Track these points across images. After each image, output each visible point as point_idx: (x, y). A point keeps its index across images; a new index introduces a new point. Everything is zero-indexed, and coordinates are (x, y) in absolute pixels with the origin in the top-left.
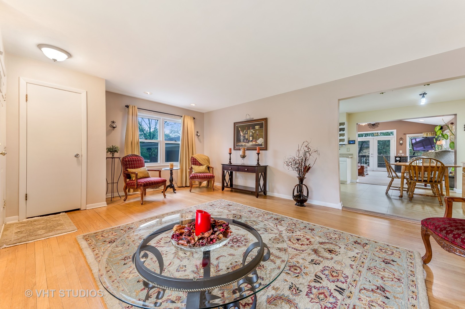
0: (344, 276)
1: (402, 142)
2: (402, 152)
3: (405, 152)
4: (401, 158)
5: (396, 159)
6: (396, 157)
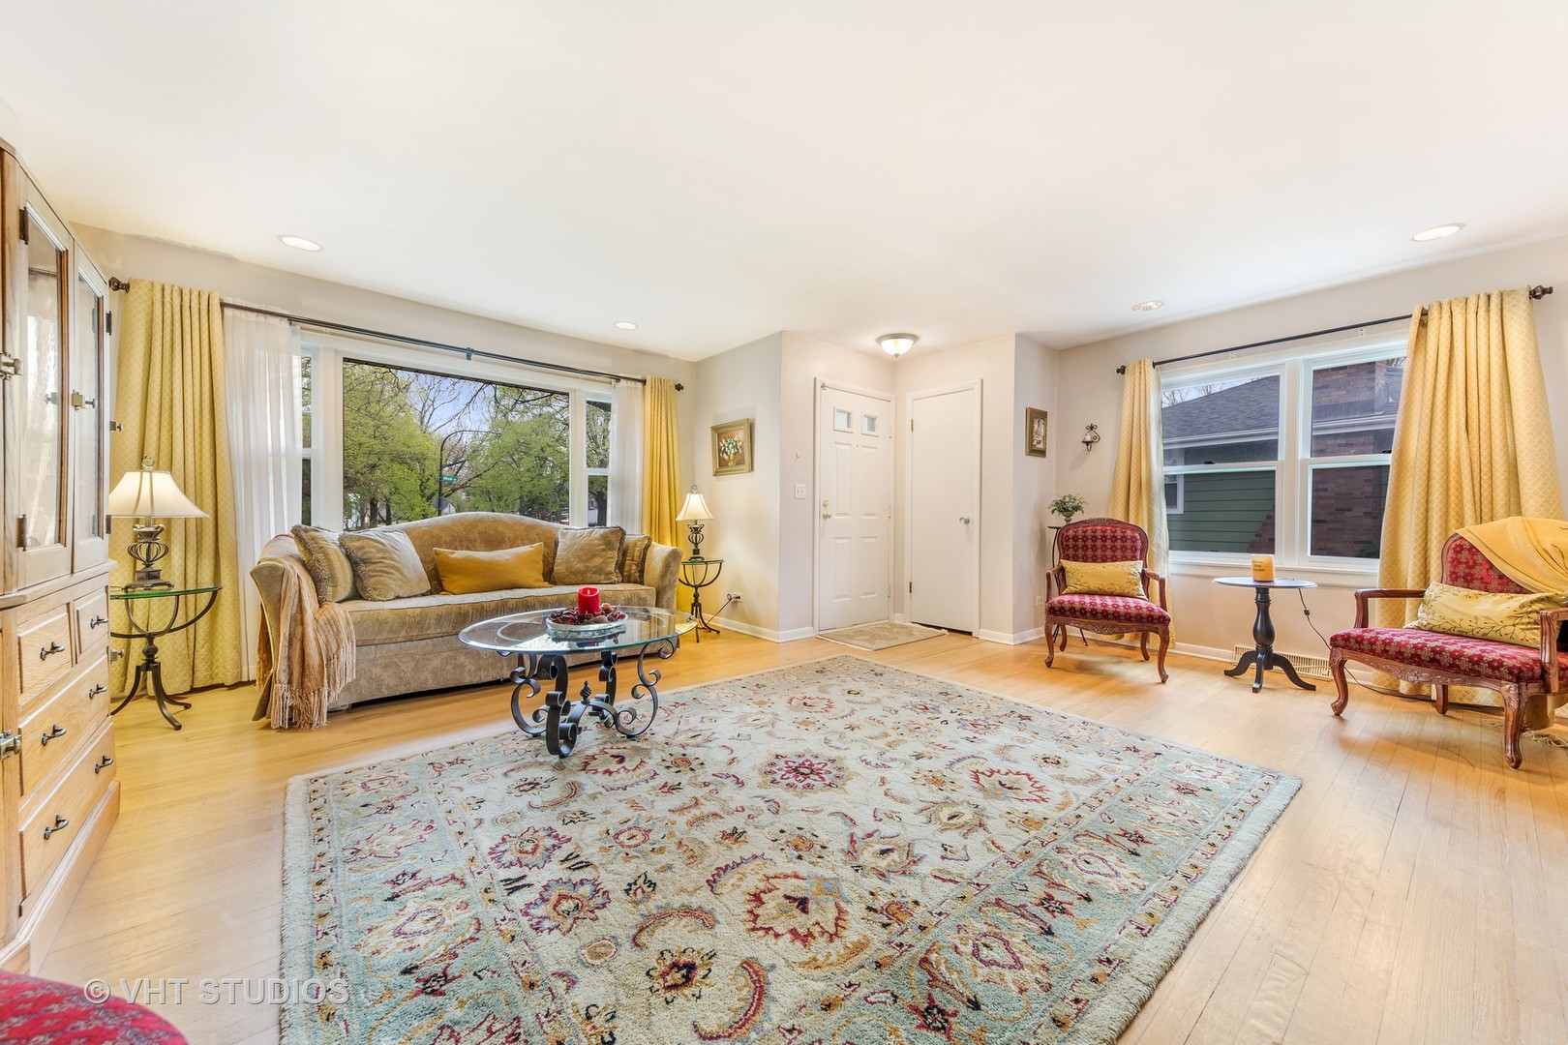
0: (546, 924)
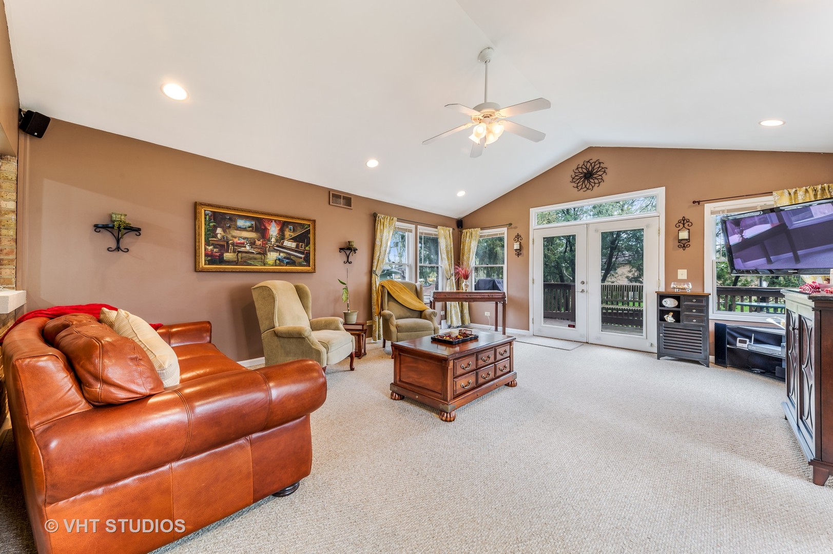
1: (686, 237)
2: (685, 277)
3: (697, 275)
4: (682, 299)
5: (661, 305)
6: (661, 297)
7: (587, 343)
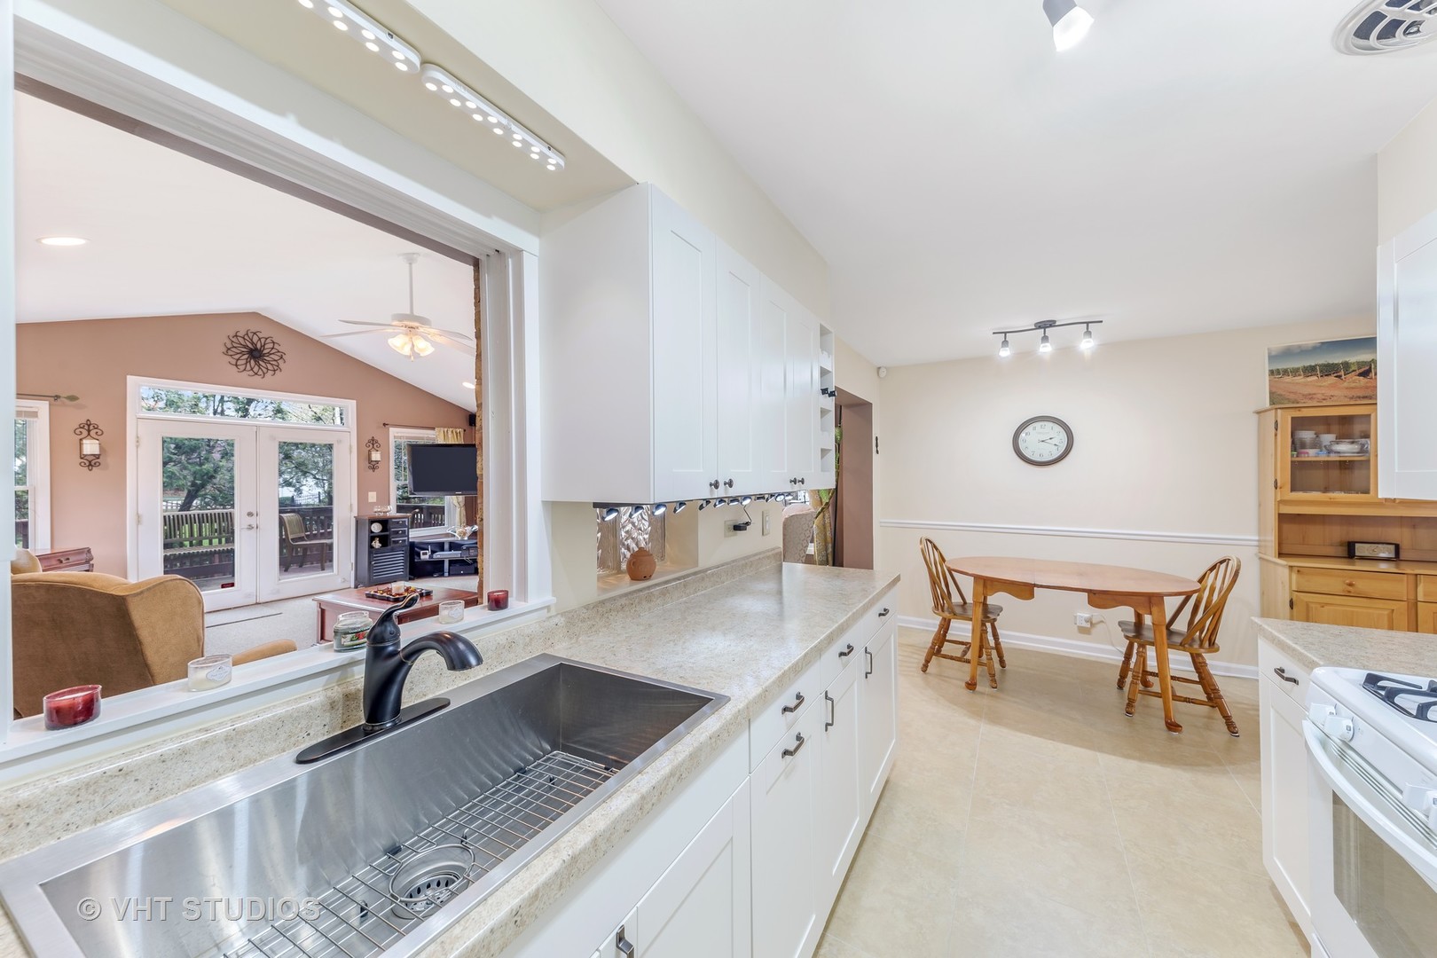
2: (375, 500)
3: (385, 499)
4: (390, 522)
5: (371, 531)
6: (372, 522)
7: (257, 604)
